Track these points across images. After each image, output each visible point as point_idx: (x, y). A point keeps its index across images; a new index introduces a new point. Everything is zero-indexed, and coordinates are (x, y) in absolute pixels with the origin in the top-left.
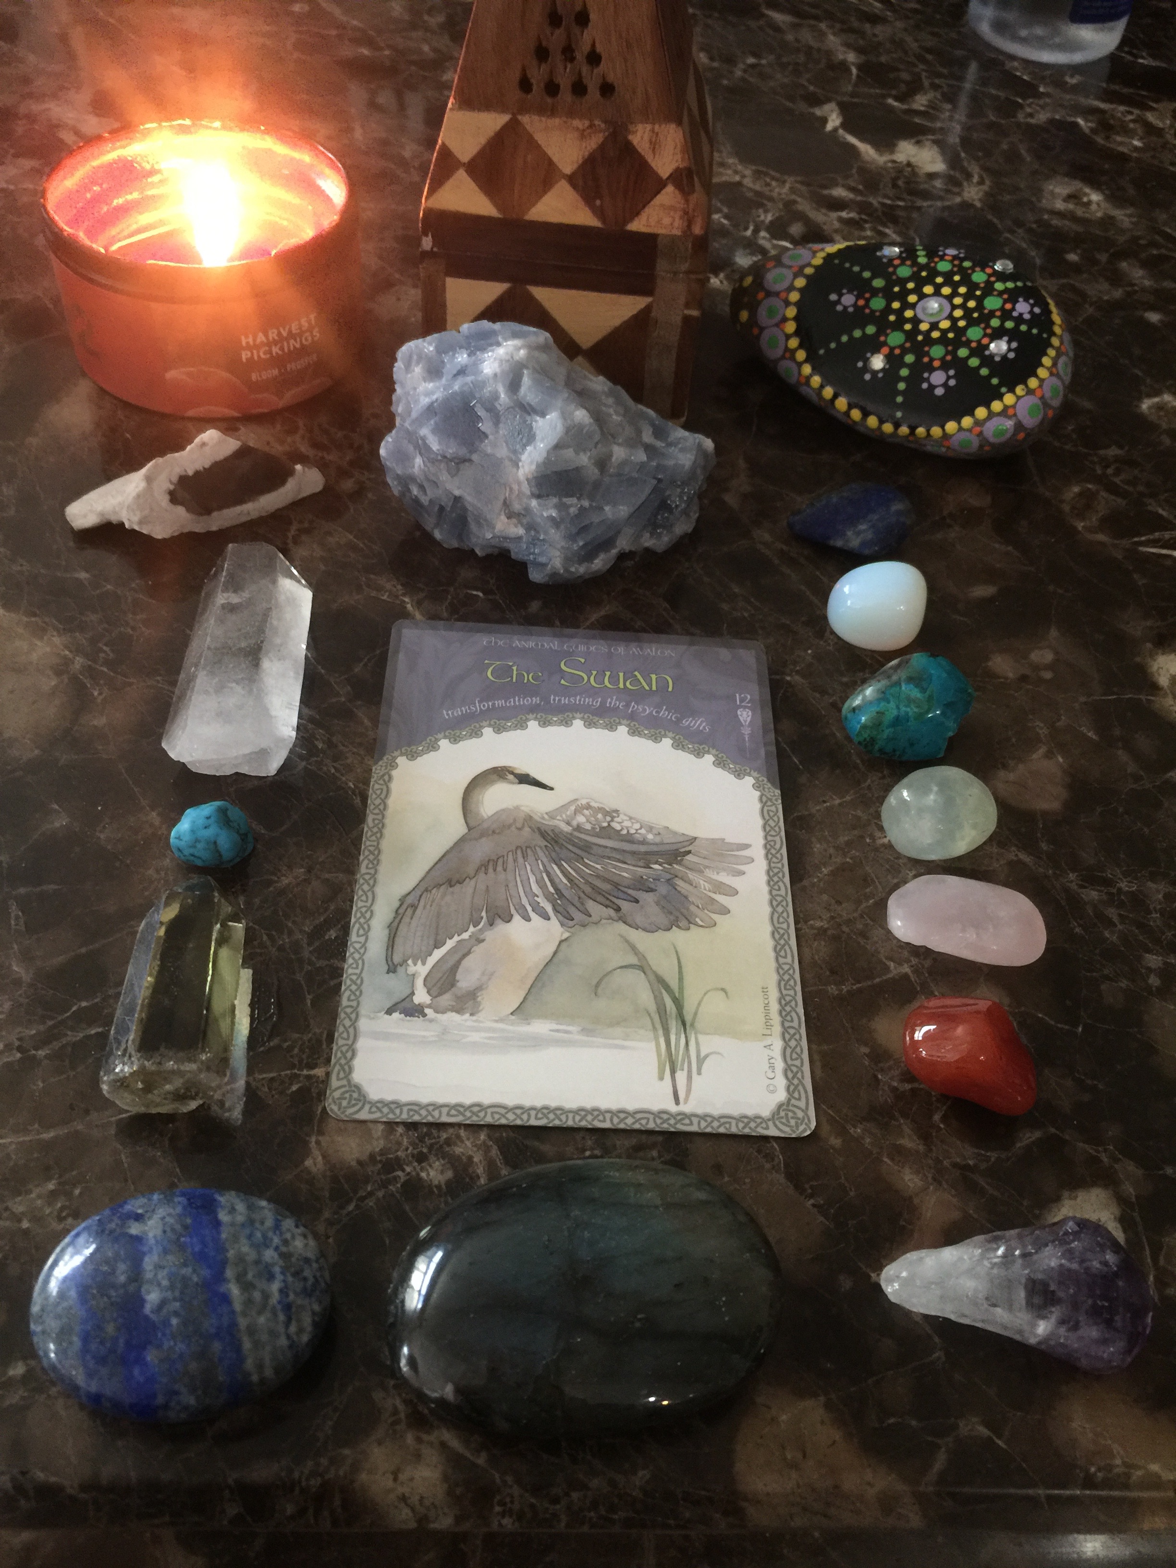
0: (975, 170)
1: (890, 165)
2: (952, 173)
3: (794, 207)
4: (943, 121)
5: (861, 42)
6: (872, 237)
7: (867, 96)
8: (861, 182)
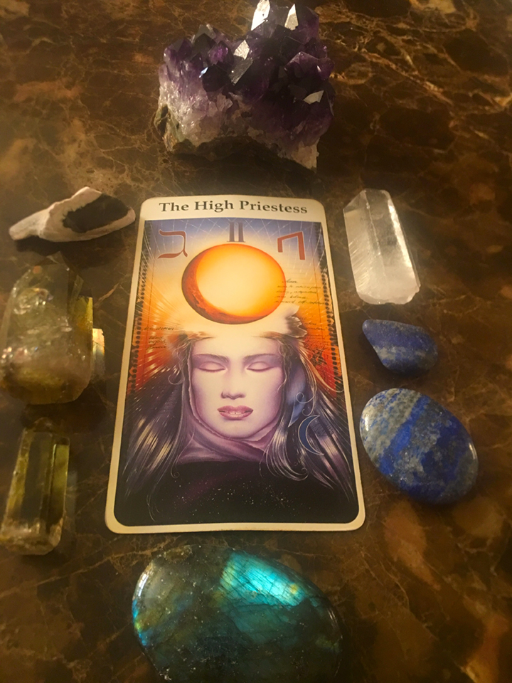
0: (471, 11)
1: (427, 10)
2: (459, 13)
3: (379, 35)
6: (421, 50)
8: (413, 20)
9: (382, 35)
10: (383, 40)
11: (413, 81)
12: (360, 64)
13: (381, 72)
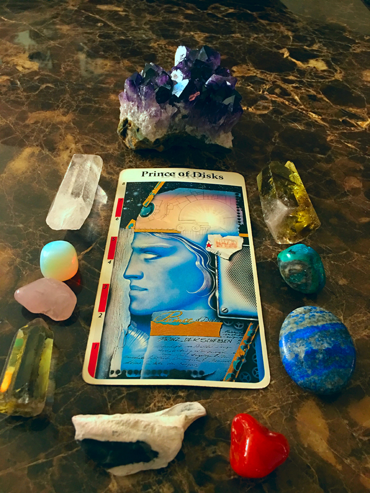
0: (338, 68)
1: (308, 68)
2: (330, 69)
3: (276, 83)
4: (324, 53)
5: (293, 28)
6: (305, 92)
7: (296, 46)
8: (299, 74)
9: (278, 83)
10: (278, 86)
11: (300, 112)
12: (264, 101)
13: (278, 106)
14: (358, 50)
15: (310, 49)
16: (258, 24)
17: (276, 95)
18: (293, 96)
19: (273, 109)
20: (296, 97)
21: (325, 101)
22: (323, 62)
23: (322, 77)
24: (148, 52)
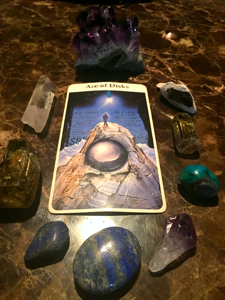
0: (201, 45)
1: (179, 45)
2: (195, 46)
3: (155, 58)
4: (192, 33)
5: (170, 15)
6: (176, 65)
7: (172, 28)
8: (173, 50)
9: (157, 58)
10: (157, 60)
11: (172, 80)
12: (146, 73)
13: (156, 76)
14: (216, 30)
15: (182, 30)
16: (145, 12)
17: (155, 67)
18: (167, 67)
19: (152, 78)
20: (170, 69)
21: (190, 71)
22: (190, 40)
23: (189, 52)
24: (65, 36)
